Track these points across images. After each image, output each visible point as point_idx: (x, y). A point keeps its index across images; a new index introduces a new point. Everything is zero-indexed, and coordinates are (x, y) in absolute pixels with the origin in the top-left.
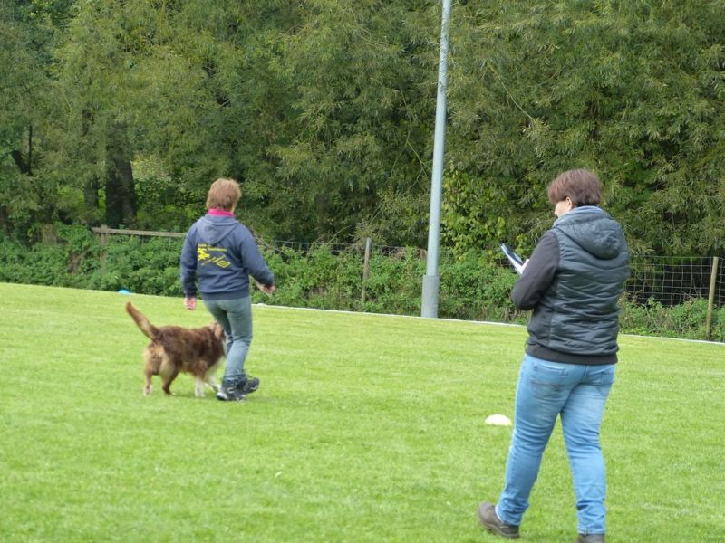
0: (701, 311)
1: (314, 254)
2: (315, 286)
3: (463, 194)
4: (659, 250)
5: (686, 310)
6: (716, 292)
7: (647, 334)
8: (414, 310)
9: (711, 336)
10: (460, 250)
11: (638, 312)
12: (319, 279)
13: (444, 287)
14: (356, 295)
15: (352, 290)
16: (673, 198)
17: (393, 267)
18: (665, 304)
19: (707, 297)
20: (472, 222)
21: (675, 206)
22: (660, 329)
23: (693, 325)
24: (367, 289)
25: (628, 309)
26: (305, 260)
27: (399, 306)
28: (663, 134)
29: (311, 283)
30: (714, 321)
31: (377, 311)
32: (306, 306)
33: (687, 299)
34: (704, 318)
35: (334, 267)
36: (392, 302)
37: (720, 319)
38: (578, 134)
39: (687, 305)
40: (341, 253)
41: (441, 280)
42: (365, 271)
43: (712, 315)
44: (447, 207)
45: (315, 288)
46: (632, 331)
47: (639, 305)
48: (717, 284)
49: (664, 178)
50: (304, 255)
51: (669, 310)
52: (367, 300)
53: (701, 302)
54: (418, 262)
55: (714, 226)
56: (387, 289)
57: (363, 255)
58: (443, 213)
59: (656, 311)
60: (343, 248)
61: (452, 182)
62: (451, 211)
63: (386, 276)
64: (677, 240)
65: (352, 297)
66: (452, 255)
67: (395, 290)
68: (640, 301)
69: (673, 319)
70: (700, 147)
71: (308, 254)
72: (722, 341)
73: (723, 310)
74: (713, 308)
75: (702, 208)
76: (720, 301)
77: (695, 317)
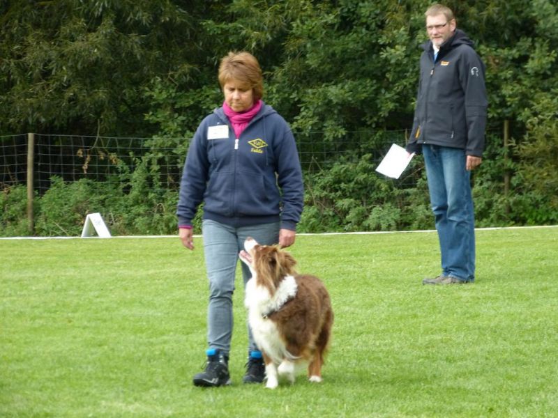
0: (19, 201)
5: (1, 202)
6: (35, 176)
9: (34, 230)
19: (25, 183)
23: (12, 220)
30: (36, 212)
33: (3, 189)
34: (24, 209)
37: (44, 209)
39: (2, 197)
43: (33, 204)
48: (35, 167)
53: (17, 191)
55: (26, 96)
72: (48, 234)
73: (46, 198)
74: (34, 196)
75: (9, 75)
76: (42, 186)
77: (13, 209)
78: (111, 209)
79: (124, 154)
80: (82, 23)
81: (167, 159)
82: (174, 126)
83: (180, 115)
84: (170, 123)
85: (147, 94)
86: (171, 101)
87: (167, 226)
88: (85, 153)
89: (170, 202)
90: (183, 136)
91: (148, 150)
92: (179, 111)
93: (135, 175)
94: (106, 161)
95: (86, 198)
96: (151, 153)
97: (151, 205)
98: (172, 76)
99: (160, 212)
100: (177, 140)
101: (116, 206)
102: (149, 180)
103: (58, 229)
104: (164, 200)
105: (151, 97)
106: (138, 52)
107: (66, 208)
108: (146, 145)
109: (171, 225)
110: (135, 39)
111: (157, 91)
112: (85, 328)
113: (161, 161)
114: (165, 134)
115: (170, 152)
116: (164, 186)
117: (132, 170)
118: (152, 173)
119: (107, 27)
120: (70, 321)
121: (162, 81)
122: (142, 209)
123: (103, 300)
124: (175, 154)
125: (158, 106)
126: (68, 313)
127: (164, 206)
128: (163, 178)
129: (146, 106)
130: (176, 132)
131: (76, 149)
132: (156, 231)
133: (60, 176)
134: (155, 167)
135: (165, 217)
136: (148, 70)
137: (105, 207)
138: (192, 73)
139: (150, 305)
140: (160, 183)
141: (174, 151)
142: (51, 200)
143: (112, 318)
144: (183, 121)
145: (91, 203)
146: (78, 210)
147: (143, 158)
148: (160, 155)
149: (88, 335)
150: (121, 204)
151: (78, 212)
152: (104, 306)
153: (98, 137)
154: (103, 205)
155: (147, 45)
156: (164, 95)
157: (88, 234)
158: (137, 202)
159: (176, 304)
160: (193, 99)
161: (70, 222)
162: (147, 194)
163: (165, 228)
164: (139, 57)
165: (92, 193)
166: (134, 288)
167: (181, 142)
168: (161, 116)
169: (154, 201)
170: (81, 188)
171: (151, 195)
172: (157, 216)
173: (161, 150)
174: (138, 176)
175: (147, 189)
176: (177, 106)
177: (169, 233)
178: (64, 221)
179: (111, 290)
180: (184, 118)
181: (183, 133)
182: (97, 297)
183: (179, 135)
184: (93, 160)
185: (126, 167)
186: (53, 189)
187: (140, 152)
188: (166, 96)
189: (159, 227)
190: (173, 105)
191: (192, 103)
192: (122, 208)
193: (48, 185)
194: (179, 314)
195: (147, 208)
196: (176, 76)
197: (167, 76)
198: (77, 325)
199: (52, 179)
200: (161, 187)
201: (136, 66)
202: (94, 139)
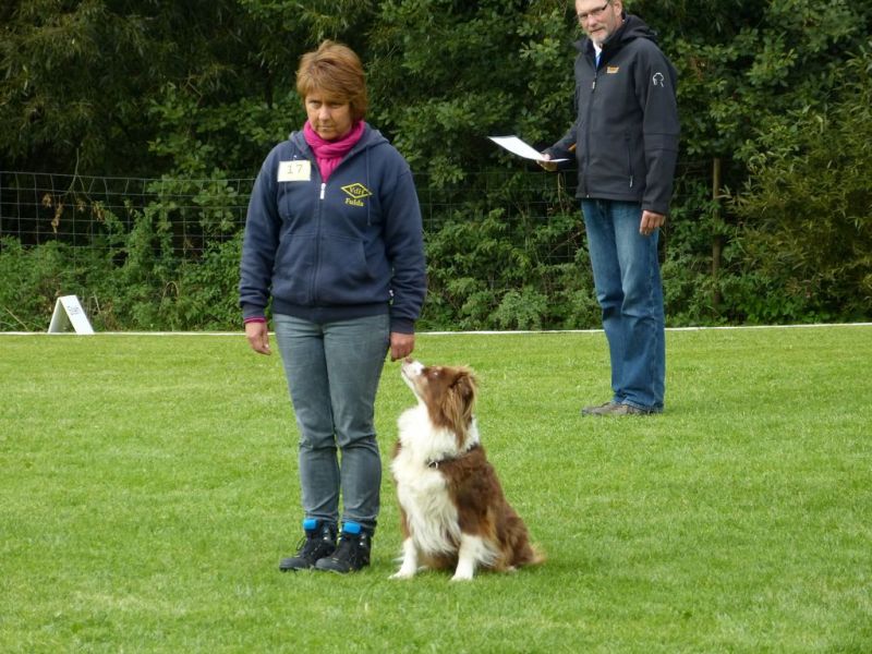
78: (95, 289)
81: (183, 213)
82: (194, 160)
83: (204, 143)
84: (189, 156)
85: (153, 110)
86: (192, 121)
87: (182, 317)
89: (187, 280)
90: (209, 176)
91: (154, 198)
93: (134, 236)
94: (88, 213)
95: (57, 272)
96: (159, 202)
97: (158, 284)
98: (194, 82)
99: (172, 295)
100: (199, 183)
101: (103, 285)
102: (155, 246)
103: (12, 320)
104: (177, 277)
105: (160, 114)
106: (140, 44)
107: (24, 287)
111: (169, 105)
112: (51, 476)
114: (181, 172)
117: (129, 229)
120: (28, 466)
121: (178, 90)
122: (142, 291)
123: (80, 432)
124: (196, 204)
125: (171, 128)
126: (25, 452)
127: (178, 285)
129: (151, 128)
130: (198, 171)
131: (41, 195)
132: (164, 325)
133: (16, 236)
134: (165, 225)
135: (179, 303)
136: (157, 73)
137: (85, 286)
138: (225, 78)
139: (155, 441)
140: (172, 250)
141: (195, 200)
143: (93, 461)
144: (210, 153)
145: (64, 279)
146: (42, 290)
147: (145, 210)
148: (173, 206)
149: (55, 487)
150: (110, 282)
151: (43, 293)
152: (81, 442)
154: (83, 283)
155: (154, 33)
156: (180, 112)
157: (59, 329)
158: (135, 279)
159: (194, 441)
160: (225, 119)
161: (31, 308)
162: (150, 266)
163: (178, 321)
164: (141, 51)
165: (65, 263)
166: (129, 414)
167: (206, 186)
168: (175, 144)
169: (162, 278)
171: (158, 269)
172: (166, 301)
173: (174, 198)
174: (137, 239)
175: (152, 259)
177: (185, 328)
178: (23, 306)
179: (93, 417)
180: (211, 149)
181: (209, 172)
182: (72, 428)
183: (203, 174)
184: (67, 211)
185: (119, 224)
187: (141, 201)
188: (182, 113)
189: (170, 319)
190: (194, 127)
191: (223, 124)
194: (199, 457)
195: (151, 289)
196: (200, 83)
197: (185, 82)
198: (39, 471)
200: (172, 255)
201: (136, 66)
202: (71, 180)
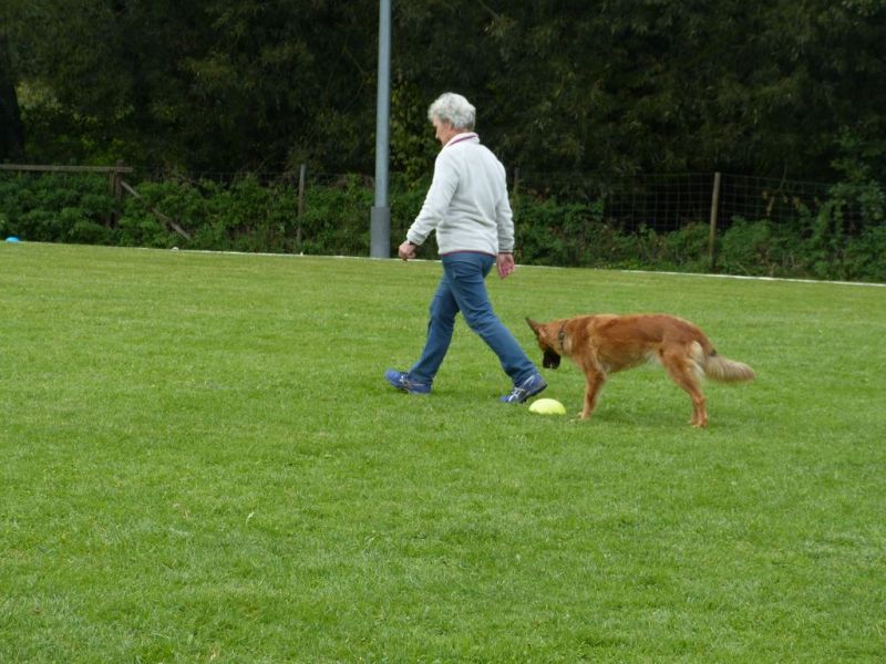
0: (701, 237)
1: (238, 186)
2: (241, 224)
3: (414, 109)
4: (647, 166)
5: (684, 237)
6: (719, 214)
7: (639, 268)
8: (361, 249)
9: (714, 267)
10: (412, 175)
11: (626, 242)
12: (245, 216)
13: (395, 220)
14: (290, 233)
15: (286, 227)
16: (665, 105)
17: (333, 199)
18: (660, 231)
19: (707, 221)
20: (426, 142)
21: (667, 113)
22: (653, 260)
23: (693, 255)
24: (304, 226)
25: (616, 239)
26: (228, 194)
27: (342, 245)
28: (652, 27)
29: (236, 221)
30: (717, 249)
31: (316, 253)
32: (232, 248)
33: (685, 225)
34: (706, 246)
35: (263, 201)
36: (334, 240)
37: (726, 247)
38: (549, 31)
39: (684, 232)
40: (271, 184)
41: (392, 211)
42: (300, 204)
43: (715, 241)
44: (396, 124)
45: (241, 227)
46: (621, 264)
47: (627, 234)
48: (720, 207)
49: (653, 81)
50: (227, 188)
51: (663, 238)
52: (303, 238)
53: (701, 227)
54: (363, 191)
55: (714, 137)
56: (327, 225)
57: (297, 185)
58: (392, 131)
59: (647, 240)
60: (273, 178)
61: (400, 94)
62: (402, 129)
63: (325, 209)
64: (670, 155)
65: (286, 235)
66: (403, 182)
67: (336, 225)
68: (630, 229)
69: (669, 248)
70: (696, 42)
71: (232, 187)
72: (728, 273)
73: (728, 236)
74: (716, 234)
75: (698, 116)
76: (724, 224)
77: (695, 244)
79: (806, 199)
80: (775, 68)
88: (770, 195)
92: (866, 160)
108: (831, 191)
109: (851, 271)
110: (828, 87)
113: (844, 208)
115: (854, 199)
116: (846, 232)
118: (835, 219)
119: (800, 74)
128: (846, 225)
142: (732, 238)
153: (784, 180)
170: (764, 229)
176: (864, 155)
186: (735, 228)
192: (803, 251)
193: (730, 224)
199: (734, 218)
